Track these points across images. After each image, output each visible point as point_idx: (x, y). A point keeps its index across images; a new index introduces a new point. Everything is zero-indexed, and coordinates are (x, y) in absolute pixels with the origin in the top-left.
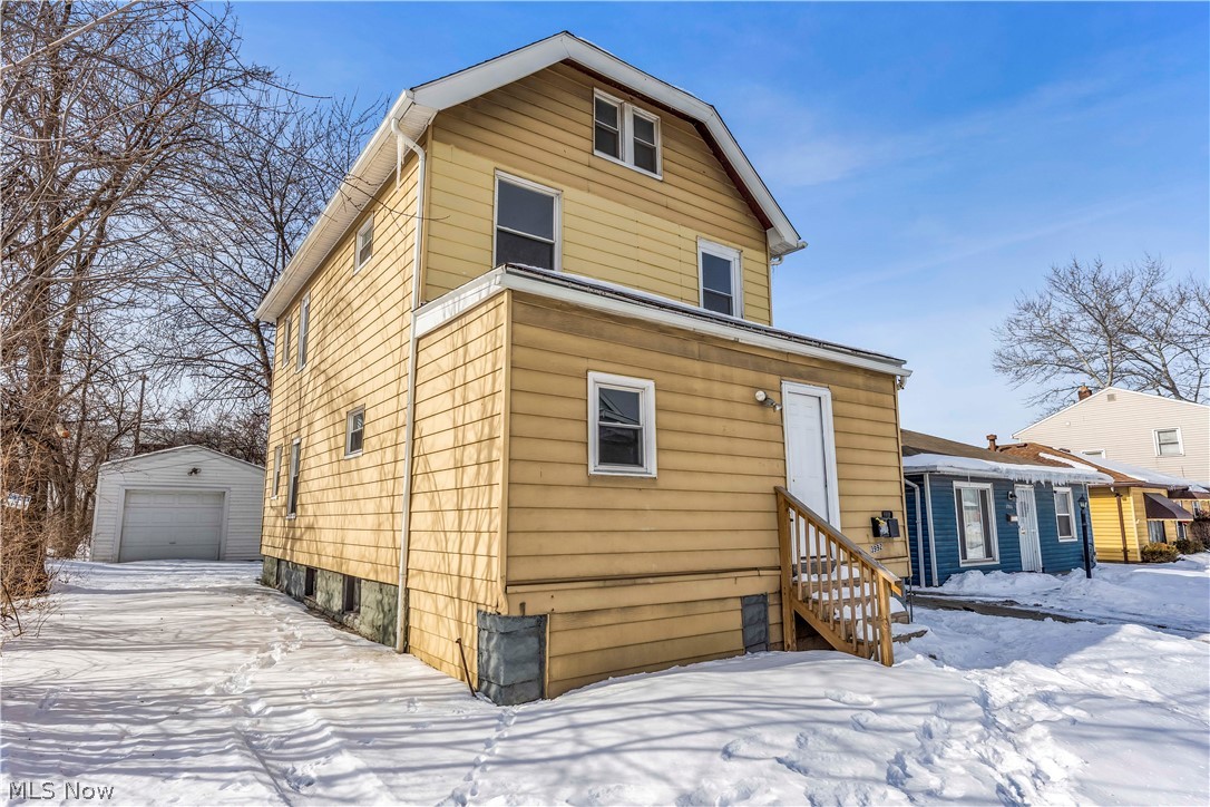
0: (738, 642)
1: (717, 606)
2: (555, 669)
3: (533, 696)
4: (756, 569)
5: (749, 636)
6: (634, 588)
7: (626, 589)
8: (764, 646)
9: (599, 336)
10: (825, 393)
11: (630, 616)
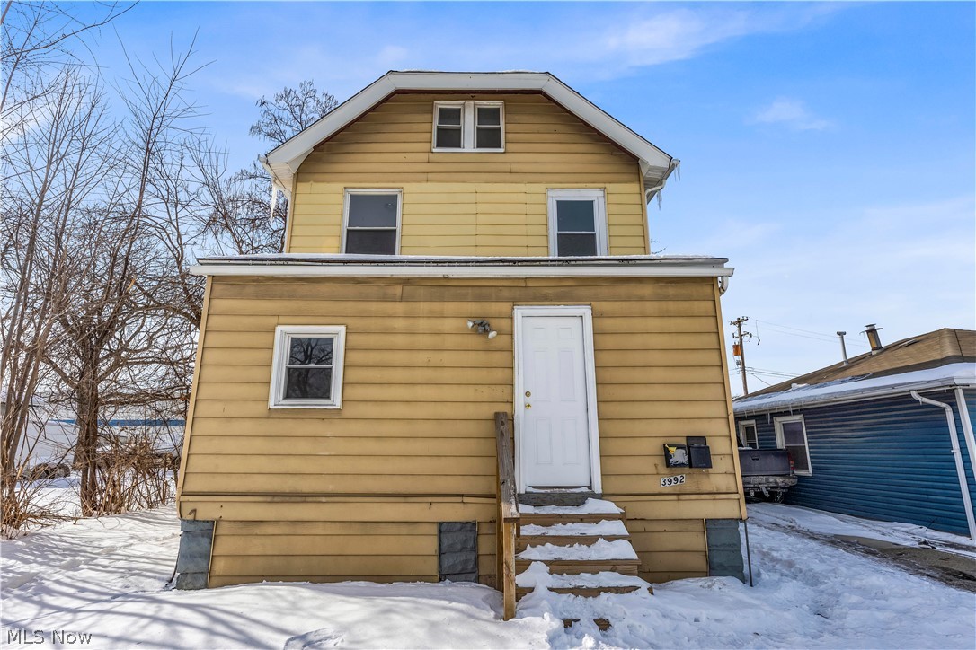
0: (431, 567)
1: (404, 529)
2: (220, 566)
3: (198, 585)
4: (462, 496)
5: (446, 563)
6: (304, 505)
7: (295, 505)
8: (473, 576)
9: (291, 297)
10: (586, 311)
11: (300, 529)
